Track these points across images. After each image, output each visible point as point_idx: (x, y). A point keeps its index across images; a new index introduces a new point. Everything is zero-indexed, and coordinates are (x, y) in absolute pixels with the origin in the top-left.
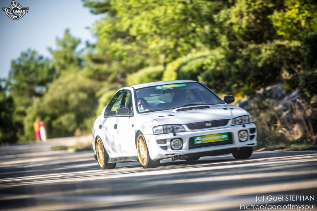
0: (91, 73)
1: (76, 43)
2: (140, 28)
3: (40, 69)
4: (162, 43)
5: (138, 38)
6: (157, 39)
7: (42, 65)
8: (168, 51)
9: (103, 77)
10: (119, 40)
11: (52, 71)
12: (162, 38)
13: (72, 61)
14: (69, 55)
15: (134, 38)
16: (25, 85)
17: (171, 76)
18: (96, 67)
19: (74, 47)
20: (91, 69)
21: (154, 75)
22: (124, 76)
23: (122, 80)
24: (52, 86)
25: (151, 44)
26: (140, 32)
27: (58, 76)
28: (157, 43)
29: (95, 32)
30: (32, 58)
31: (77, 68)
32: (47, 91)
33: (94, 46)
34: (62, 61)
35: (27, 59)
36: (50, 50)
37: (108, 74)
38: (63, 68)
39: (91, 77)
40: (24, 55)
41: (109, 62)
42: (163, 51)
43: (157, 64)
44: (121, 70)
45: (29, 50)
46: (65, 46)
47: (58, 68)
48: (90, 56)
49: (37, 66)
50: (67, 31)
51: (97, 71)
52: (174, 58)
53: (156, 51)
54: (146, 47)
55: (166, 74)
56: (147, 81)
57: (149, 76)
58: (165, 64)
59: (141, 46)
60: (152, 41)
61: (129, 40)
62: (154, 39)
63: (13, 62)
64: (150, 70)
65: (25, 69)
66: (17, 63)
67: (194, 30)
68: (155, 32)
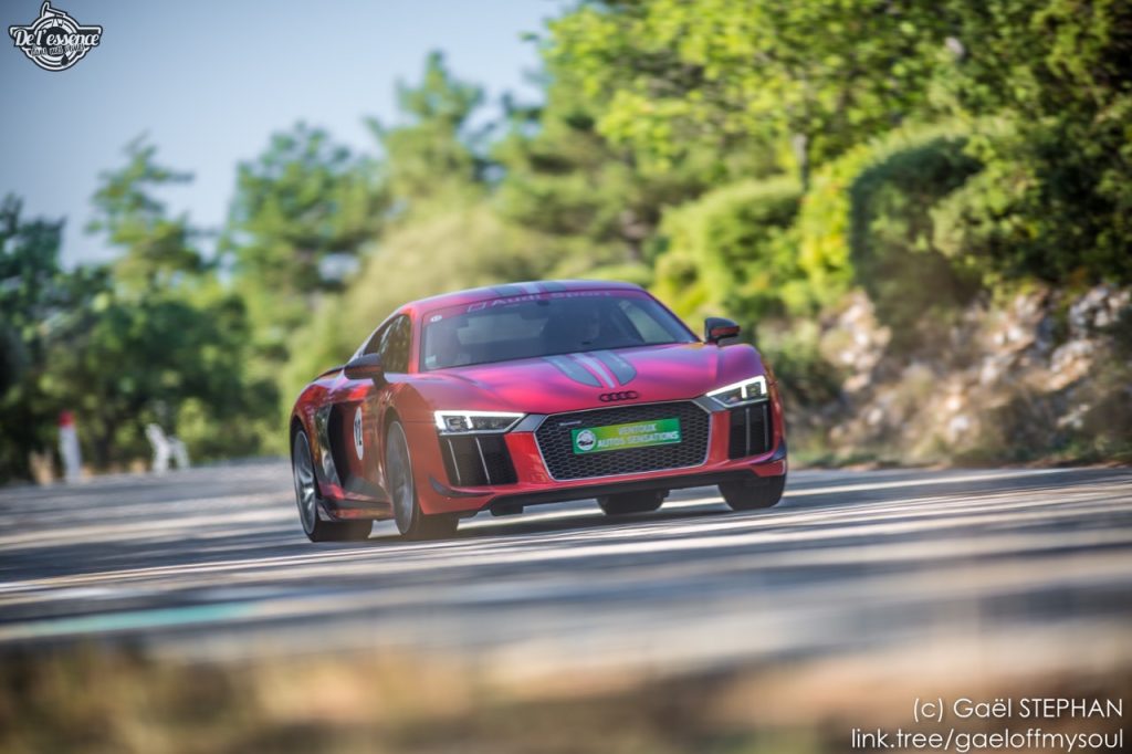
0: (528, 207)
1: (467, 100)
2: (720, 41)
3: (338, 195)
4: (796, 92)
5: (711, 73)
6: (780, 77)
7: (347, 181)
8: (817, 123)
9: (569, 220)
10: (642, 82)
11: (379, 202)
12: (795, 78)
13: (452, 164)
14: (440, 144)
15: (695, 77)
16: (283, 251)
17: (831, 209)
18: (543, 183)
19: (457, 120)
20: (529, 193)
21: (760, 212)
22: (651, 217)
23: (636, 231)
24: (381, 255)
25: (756, 97)
26: (719, 54)
27: (401, 223)
28: (778, 92)
29: (555, 51)
30: (310, 155)
31: (471, 190)
32: (363, 274)
33: (534, 115)
34: (417, 167)
35: (293, 157)
36: (374, 125)
37: (587, 210)
38: (422, 190)
39: (527, 222)
40: (284, 143)
41: (591, 167)
42: (799, 125)
43: (771, 170)
44: (635, 196)
45: (300, 126)
46: (426, 111)
47: (401, 192)
48: (524, 145)
49: (329, 184)
50: (436, 58)
51: (547, 199)
52: (833, 153)
53: (775, 119)
54: (738, 108)
55: (811, 203)
56: (737, 230)
57: (744, 215)
58: (807, 169)
59: (723, 105)
60: (759, 86)
61: (677, 82)
62: (767, 79)
63: (244, 169)
64: (748, 191)
65: (286, 192)
66: (259, 171)
67: (908, 49)
68: (772, 54)
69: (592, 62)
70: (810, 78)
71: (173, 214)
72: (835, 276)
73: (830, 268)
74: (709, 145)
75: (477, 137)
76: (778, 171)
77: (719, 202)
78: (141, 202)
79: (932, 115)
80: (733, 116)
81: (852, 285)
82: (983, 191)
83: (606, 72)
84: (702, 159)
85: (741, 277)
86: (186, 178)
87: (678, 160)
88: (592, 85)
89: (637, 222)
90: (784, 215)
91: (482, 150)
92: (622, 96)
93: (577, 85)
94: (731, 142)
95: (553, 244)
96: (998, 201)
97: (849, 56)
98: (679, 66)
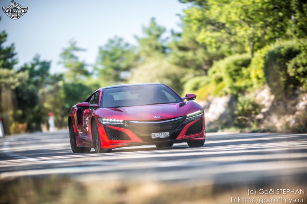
0: (177, 60)
1: (161, 30)
2: (229, 16)
3: (125, 56)
4: (250, 31)
5: (227, 25)
6: (246, 26)
7: (128, 52)
8: (256, 39)
9: (188, 64)
10: (209, 27)
11: (137, 58)
12: (250, 27)
13: (157, 48)
14: (154, 43)
15: (223, 26)
16: (110, 71)
17: (259, 62)
18: (181, 54)
19: (158, 36)
20: (177, 56)
21: (240, 63)
22: (210, 63)
23: (205, 67)
24: (137, 72)
25: (240, 32)
26: (229, 20)
27: (144, 62)
28: (246, 30)
29: (185, 18)
30: (119, 45)
31: (162, 55)
32: (132, 77)
33: (179, 35)
34: (147, 48)
35: (114, 45)
36: (136, 37)
37: (193, 61)
38: (148, 55)
39: (177, 64)
40: (112, 41)
41: (195, 50)
42: (251, 39)
43: (243, 52)
44: (206, 58)
45: (116, 37)
46: (150, 33)
47: (143, 56)
48: (176, 43)
49: (123, 52)
50: (153, 19)
51: (182, 58)
52: (260, 47)
53: (245, 38)
54: (235, 35)
55: (254, 61)
56: (233, 68)
57: (236, 64)
58: (253, 52)
59: (230, 33)
60: (240, 29)
61: (218, 27)
62: (242, 27)
63: (100, 48)
64: (237, 57)
65: (111, 55)
66: (104, 49)
67: (281, 19)
68: (244, 20)
69: (195, 21)
70: (254, 27)
71: (81, 60)
72: (260, 80)
73: (258, 78)
74: (227, 45)
75: (164, 41)
76: (245, 52)
77: (229, 60)
78: (72, 56)
79: (288, 38)
80: (233, 37)
81: (264, 84)
82: (301, 58)
83: (198, 24)
84: (225, 48)
85: (234, 80)
86: (84, 50)
87: (218, 48)
88: (195, 28)
89: (206, 65)
90: (246, 64)
91: (165, 44)
92: (203, 30)
93: (191, 27)
94: (232, 44)
95: (183, 70)
96: (305, 61)
97: (265, 21)
98: (219, 23)
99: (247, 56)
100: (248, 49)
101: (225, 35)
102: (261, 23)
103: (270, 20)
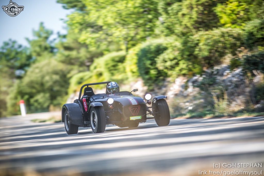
0: (63, 58)
1: (49, 33)
2: (106, 19)
3: (19, 56)
4: (124, 31)
5: (105, 27)
6: (121, 28)
7: (21, 53)
8: (129, 38)
9: (73, 61)
10: (89, 29)
11: (29, 57)
12: (124, 28)
13: (46, 48)
14: (43, 44)
15: (100, 28)
16: (6, 69)
17: (133, 59)
18: (67, 53)
19: (47, 38)
20: (63, 55)
21: (117, 59)
22: (91, 60)
23: (88, 64)
24: (29, 70)
25: (115, 33)
26: (106, 23)
27: (34, 62)
28: (120, 31)
29: (69, 22)
30: (12, 47)
31: (50, 54)
32: (25, 74)
33: (64, 37)
34: (38, 49)
35: (9, 47)
36: (27, 39)
37: (77, 59)
38: (39, 55)
39: (63, 62)
40: (6, 44)
41: (78, 49)
42: (125, 39)
43: (119, 50)
44: (88, 56)
45: (10, 40)
46: (40, 36)
47: (34, 56)
48: (62, 44)
49: (17, 53)
50: (42, 24)
51: (68, 56)
52: (134, 45)
53: (119, 38)
54: (111, 35)
55: (128, 58)
56: (112, 63)
57: (113, 60)
58: (127, 49)
59: (107, 34)
60: (116, 30)
61: (97, 29)
62: (118, 28)
64: (114, 54)
65: (7, 55)
67: (150, 21)
68: (119, 23)
69: (77, 25)
70: (128, 28)
72: (135, 74)
73: (133, 72)
74: (105, 44)
75: (51, 42)
76: (121, 50)
77: (108, 57)
79: (157, 36)
80: (110, 37)
81: (139, 76)
82: (168, 54)
83: (80, 27)
84: (103, 46)
85: (113, 74)
87: (98, 47)
88: (77, 31)
89: (89, 62)
90: (122, 60)
91: (53, 45)
92: (84, 32)
93: (73, 30)
94: (110, 43)
95: (69, 67)
96: (172, 56)
97: (137, 23)
98: (97, 25)
99: (122, 53)
100: (124, 47)
101: (104, 36)
102: (134, 24)
103: (141, 21)
